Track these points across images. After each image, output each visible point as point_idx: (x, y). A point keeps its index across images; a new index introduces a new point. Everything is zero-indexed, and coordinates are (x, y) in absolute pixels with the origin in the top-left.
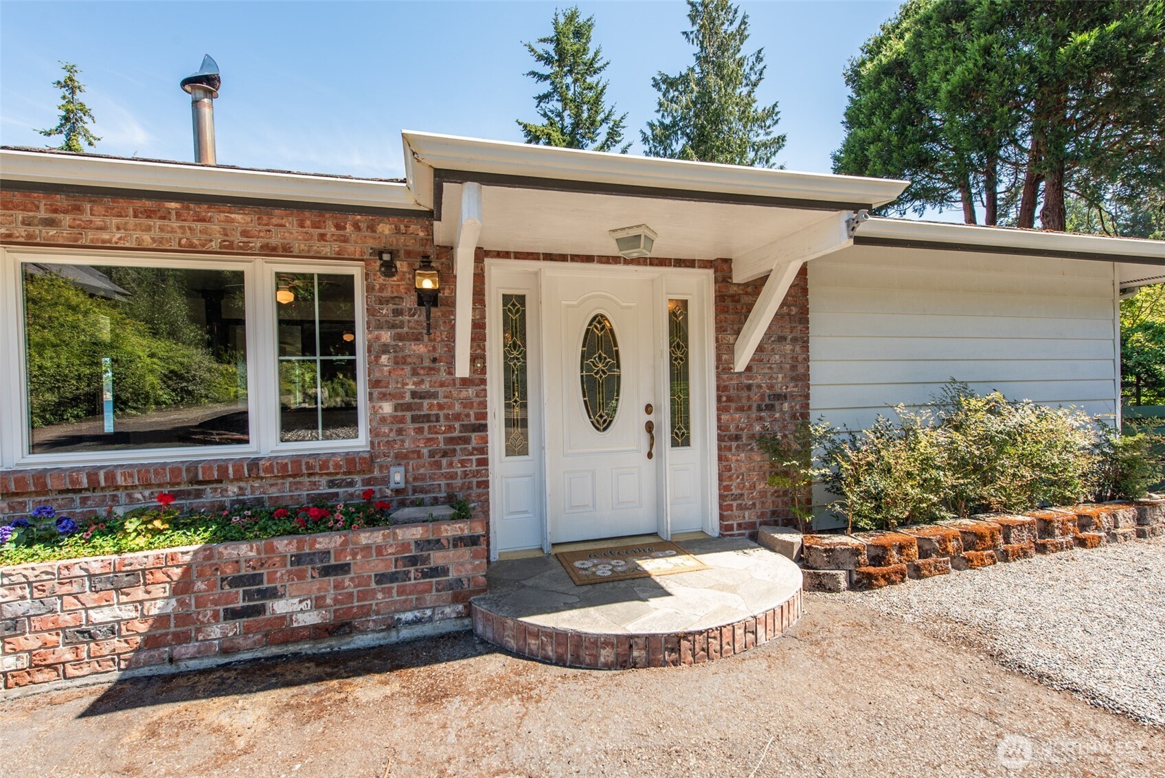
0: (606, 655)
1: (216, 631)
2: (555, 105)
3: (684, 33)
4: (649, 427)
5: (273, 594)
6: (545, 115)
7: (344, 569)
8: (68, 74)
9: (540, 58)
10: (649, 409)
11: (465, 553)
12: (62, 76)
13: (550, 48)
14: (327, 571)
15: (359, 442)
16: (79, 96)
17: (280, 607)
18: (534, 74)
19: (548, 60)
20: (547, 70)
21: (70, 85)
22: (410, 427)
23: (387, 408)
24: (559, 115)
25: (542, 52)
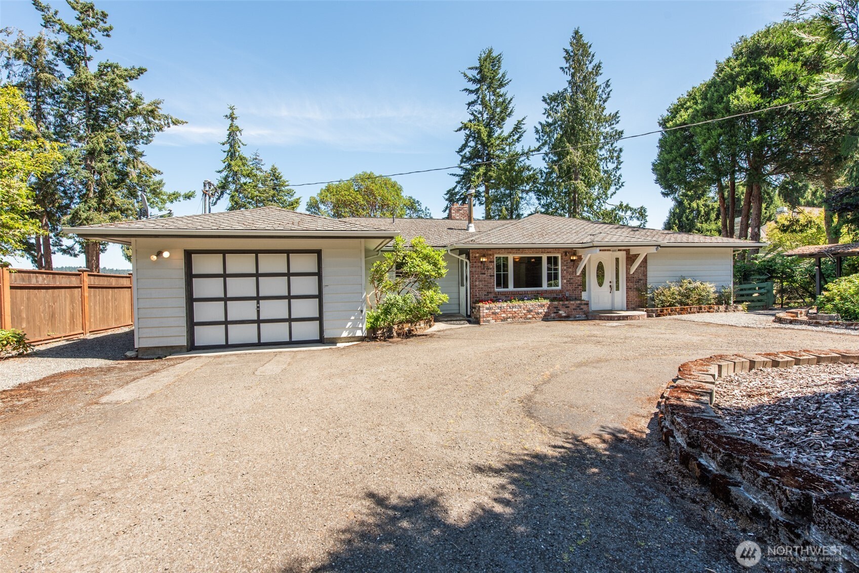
0: (616, 319)
1: (552, 315)
2: (478, 107)
3: (561, 68)
4: (610, 286)
5: (559, 310)
6: (472, 114)
7: (568, 307)
8: (231, 111)
9: (470, 80)
10: (610, 282)
11: (586, 306)
12: (228, 112)
13: (475, 72)
14: (567, 307)
15: (559, 288)
16: (236, 122)
17: (560, 312)
18: (466, 90)
19: (474, 81)
20: (474, 87)
21: (232, 117)
22: (569, 285)
23: (565, 281)
24: (480, 113)
25: (471, 76)
